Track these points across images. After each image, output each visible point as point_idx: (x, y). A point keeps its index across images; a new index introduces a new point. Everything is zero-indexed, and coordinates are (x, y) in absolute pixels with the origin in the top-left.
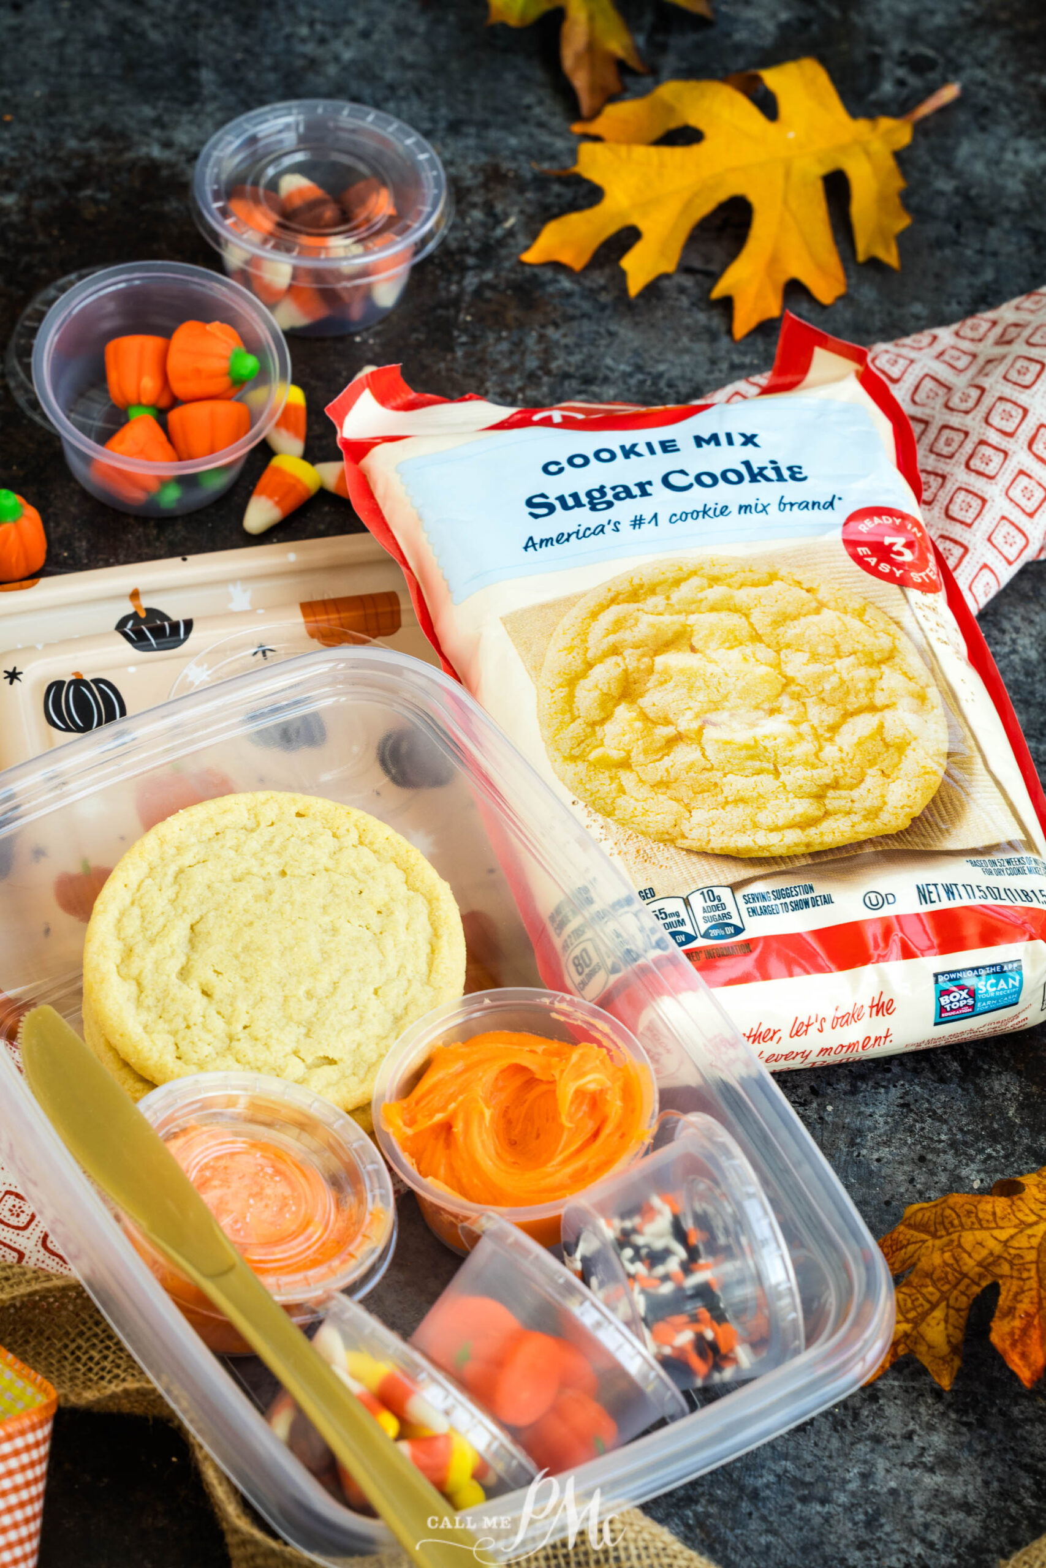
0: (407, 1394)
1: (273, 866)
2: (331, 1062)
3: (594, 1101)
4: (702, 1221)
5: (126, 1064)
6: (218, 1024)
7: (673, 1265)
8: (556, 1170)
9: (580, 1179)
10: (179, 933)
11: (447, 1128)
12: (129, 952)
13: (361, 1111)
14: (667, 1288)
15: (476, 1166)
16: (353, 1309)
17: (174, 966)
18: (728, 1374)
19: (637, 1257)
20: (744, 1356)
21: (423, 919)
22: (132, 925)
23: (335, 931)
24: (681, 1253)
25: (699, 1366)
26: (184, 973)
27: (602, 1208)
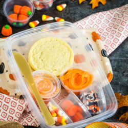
0: (58, 111)
1: (52, 46)
2: (56, 70)
3: (86, 78)
4: (97, 94)
5: (32, 68)
6: (43, 64)
7: (93, 99)
8: (81, 86)
9: (83, 87)
10: (40, 53)
11: (68, 80)
12: (34, 55)
13: (58, 76)
14: (92, 102)
15: (71, 85)
16: (53, 100)
17: (39, 57)
18: (98, 113)
19: (89, 97)
20: (100, 111)
21: (69, 54)
22: (35, 51)
23: (58, 55)
24: (94, 98)
25: (94, 112)
26: (40, 58)
27: (85, 91)
